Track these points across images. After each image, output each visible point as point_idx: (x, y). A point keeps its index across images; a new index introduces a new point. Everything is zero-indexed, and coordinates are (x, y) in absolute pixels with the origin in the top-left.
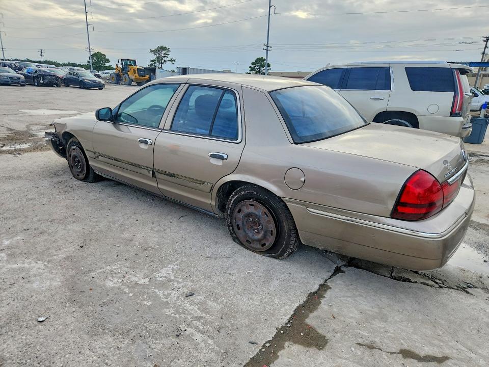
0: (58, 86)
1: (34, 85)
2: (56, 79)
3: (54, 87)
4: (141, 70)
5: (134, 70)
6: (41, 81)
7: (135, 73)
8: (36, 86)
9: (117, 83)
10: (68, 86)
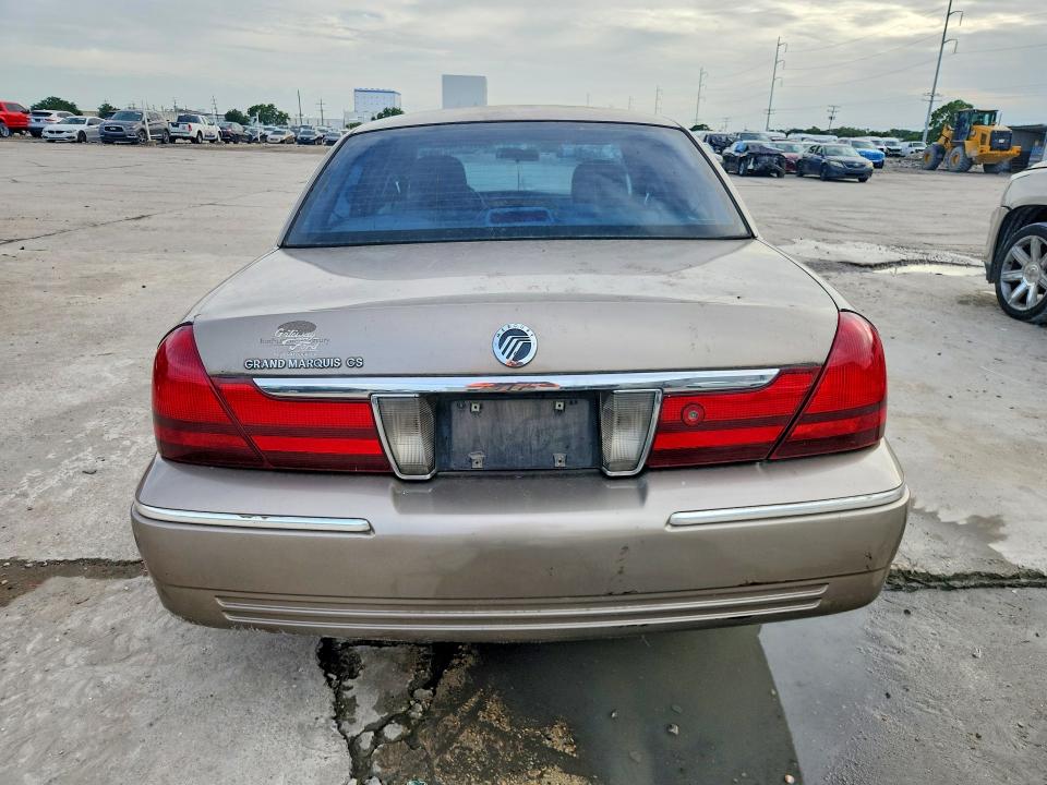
0: (780, 175)
1: (738, 174)
2: (779, 163)
3: (772, 176)
4: (1001, 134)
5: (984, 136)
6: (751, 167)
7: (983, 143)
8: (742, 175)
9: (933, 168)
10: (801, 175)
